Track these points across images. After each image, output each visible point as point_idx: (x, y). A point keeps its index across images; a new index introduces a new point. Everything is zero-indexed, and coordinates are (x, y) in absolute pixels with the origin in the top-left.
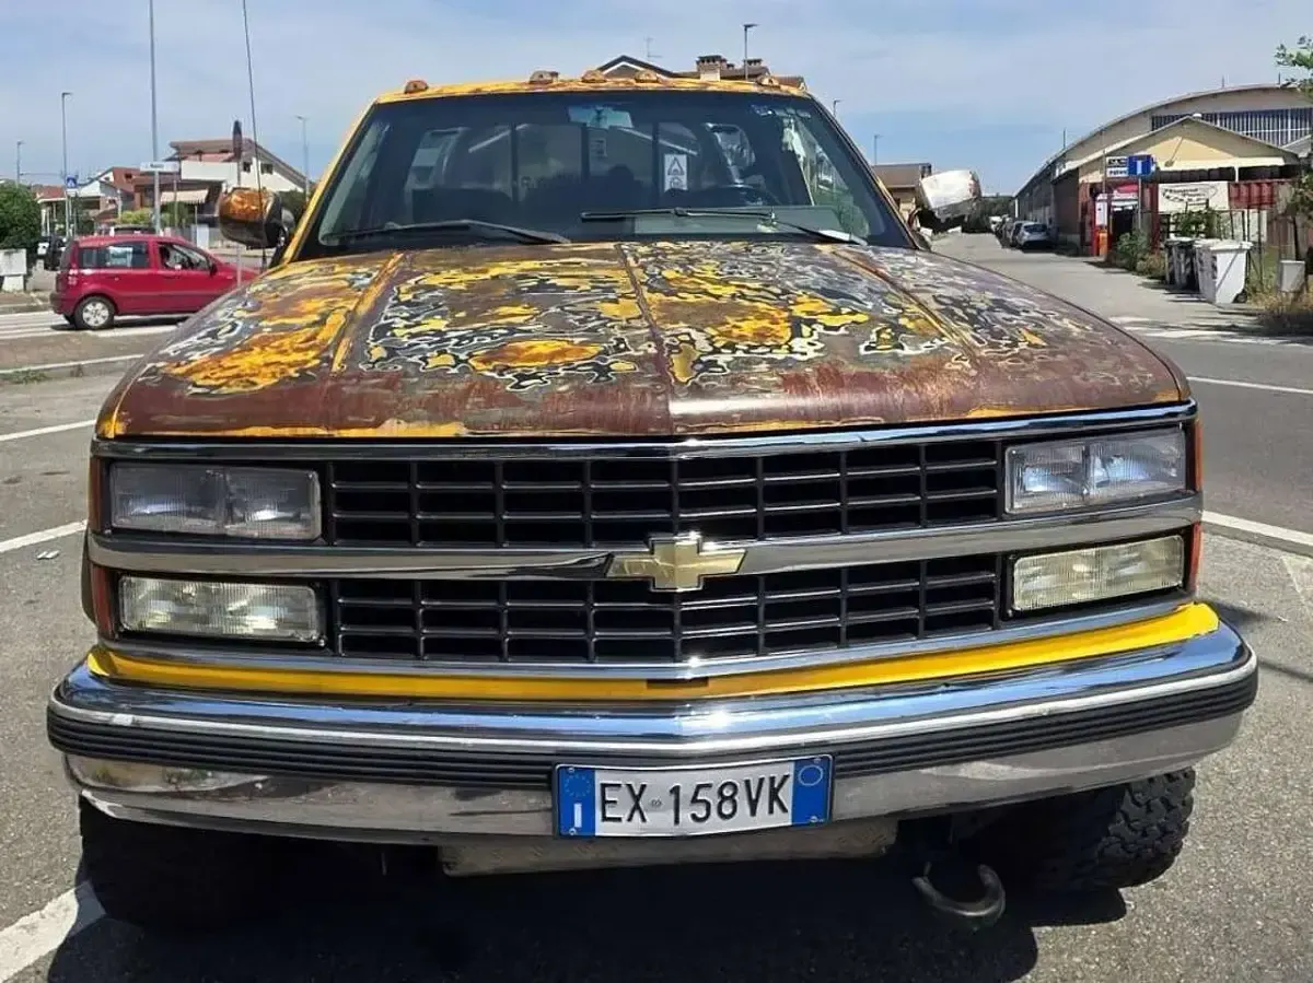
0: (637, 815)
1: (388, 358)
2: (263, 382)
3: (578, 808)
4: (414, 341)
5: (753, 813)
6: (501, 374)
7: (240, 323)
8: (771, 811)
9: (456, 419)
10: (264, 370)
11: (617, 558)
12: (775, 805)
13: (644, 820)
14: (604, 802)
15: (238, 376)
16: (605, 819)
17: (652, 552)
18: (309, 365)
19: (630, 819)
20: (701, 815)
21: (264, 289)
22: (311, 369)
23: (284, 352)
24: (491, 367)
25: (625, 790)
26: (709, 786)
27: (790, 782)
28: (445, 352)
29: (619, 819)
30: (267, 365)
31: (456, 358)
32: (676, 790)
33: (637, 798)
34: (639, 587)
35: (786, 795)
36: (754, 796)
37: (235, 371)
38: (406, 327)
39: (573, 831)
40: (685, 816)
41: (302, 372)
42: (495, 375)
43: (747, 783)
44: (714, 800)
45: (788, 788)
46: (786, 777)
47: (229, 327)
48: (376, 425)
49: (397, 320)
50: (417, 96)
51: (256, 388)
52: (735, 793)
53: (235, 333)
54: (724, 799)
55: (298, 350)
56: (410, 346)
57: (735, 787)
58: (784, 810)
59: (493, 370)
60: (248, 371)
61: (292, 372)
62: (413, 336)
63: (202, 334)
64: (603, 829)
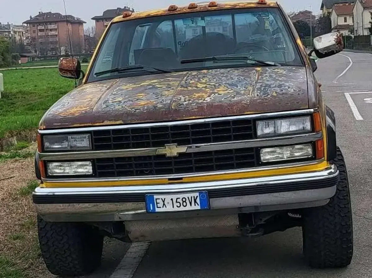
0: (164, 206)
1: (106, 107)
2: (77, 115)
3: (151, 205)
4: (113, 103)
5: (191, 205)
6: (132, 109)
7: (70, 102)
8: (195, 205)
9: (121, 120)
10: (77, 112)
11: (158, 150)
12: (196, 204)
13: (166, 207)
14: (157, 203)
15: (71, 113)
16: (157, 207)
17: (166, 148)
18: (88, 110)
19: (163, 207)
20: (179, 206)
21: (76, 93)
22: (88, 111)
23: (82, 108)
24: (129, 108)
25: (161, 200)
26: (179, 198)
27: (198, 197)
28: (120, 105)
29: (160, 207)
30: (77, 111)
31: (122, 106)
32: (172, 199)
33: (164, 202)
34: (164, 156)
35: (198, 201)
36: (190, 201)
37: (70, 113)
38: (112, 100)
39: (150, 211)
40: (175, 206)
41: (86, 112)
42: (130, 110)
43: (188, 198)
44: (181, 202)
45: (198, 199)
46: (197, 196)
47: (68, 103)
48: (103, 122)
49: (110, 99)
50: (128, 18)
51: (75, 116)
52: (186, 200)
53: (69, 104)
54: (183, 202)
55: (84, 107)
56: (112, 104)
57: (186, 199)
58: (198, 205)
59: (130, 108)
60: (73, 112)
61: (83, 112)
62: (113, 102)
63: (61, 105)
64: (157, 210)
